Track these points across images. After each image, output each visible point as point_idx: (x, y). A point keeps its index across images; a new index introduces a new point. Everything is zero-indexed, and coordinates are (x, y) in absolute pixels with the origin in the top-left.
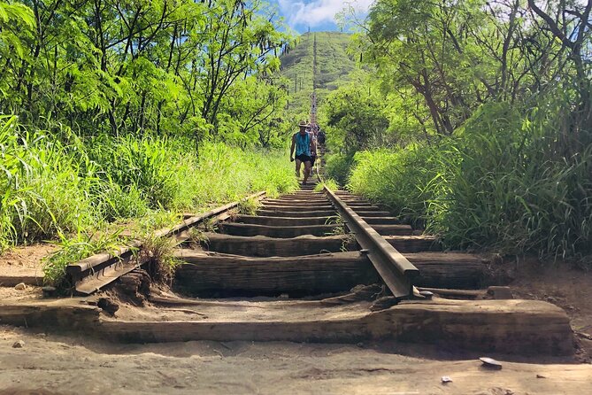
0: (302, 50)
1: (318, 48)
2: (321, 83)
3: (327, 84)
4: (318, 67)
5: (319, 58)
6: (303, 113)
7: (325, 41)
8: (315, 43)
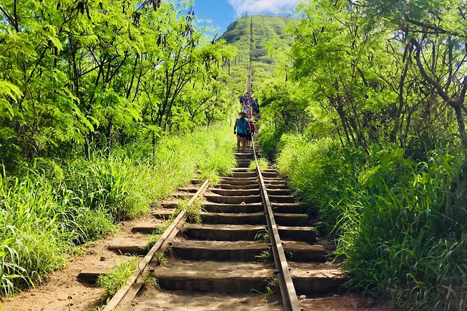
0: (242, 30)
1: (254, 28)
2: (256, 57)
3: (261, 58)
4: (254, 44)
5: (255, 37)
6: (241, 82)
7: (259, 23)
8: (251, 24)
